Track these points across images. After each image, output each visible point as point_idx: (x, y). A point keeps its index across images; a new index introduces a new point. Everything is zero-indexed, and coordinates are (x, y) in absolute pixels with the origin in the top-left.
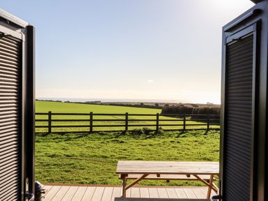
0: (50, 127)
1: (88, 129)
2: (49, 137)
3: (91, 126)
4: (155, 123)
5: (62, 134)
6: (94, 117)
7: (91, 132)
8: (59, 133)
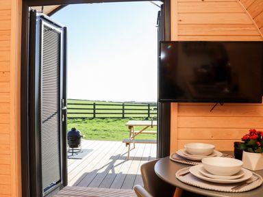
1: (121, 116)
2: (94, 120)
5: (103, 118)
7: (123, 117)
8: (101, 118)
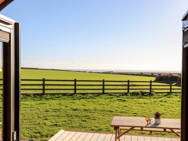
0: (75, 89)
1: (101, 91)
3: (103, 89)
4: (149, 87)
6: (106, 83)
7: (103, 93)
8: (81, 94)
